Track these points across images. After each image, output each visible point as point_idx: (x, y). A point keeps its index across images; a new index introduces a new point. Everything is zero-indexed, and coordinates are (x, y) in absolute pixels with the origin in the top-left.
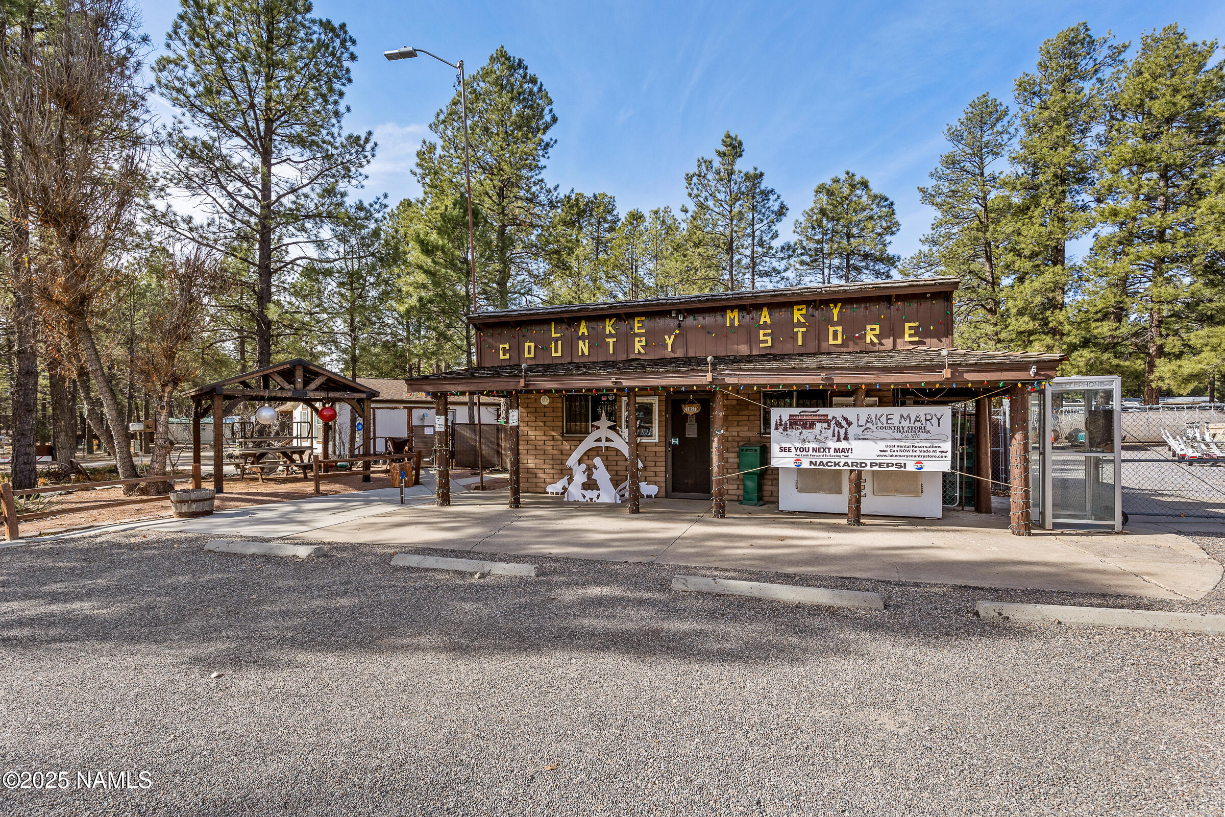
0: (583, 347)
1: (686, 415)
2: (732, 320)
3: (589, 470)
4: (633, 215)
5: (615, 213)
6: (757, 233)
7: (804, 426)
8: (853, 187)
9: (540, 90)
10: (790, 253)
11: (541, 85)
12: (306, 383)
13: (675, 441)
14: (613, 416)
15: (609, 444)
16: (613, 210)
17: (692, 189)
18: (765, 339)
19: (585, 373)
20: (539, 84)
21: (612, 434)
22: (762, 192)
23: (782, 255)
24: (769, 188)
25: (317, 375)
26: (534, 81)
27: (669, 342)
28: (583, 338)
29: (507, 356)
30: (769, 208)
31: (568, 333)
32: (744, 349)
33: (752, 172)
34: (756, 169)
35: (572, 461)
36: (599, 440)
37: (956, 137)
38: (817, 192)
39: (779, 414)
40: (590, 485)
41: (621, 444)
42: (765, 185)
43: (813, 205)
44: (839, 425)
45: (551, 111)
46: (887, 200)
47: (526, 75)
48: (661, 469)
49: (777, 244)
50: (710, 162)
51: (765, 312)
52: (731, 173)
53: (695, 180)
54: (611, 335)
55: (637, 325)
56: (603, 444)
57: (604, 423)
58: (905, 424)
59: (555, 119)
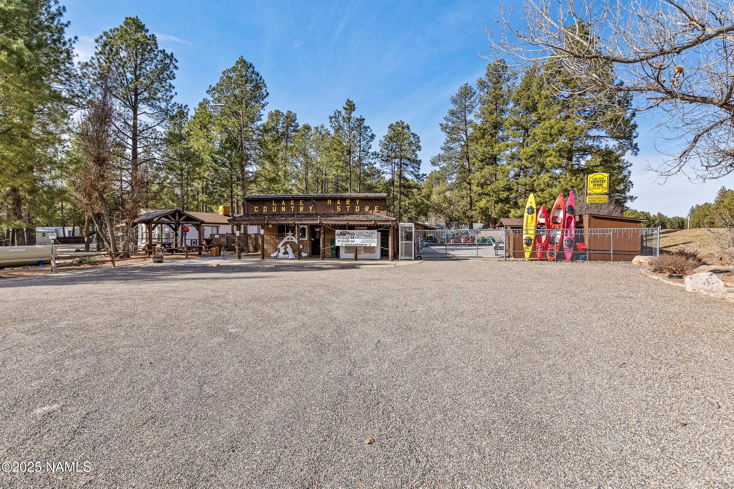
0: (283, 209)
1: (316, 231)
2: (329, 203)
3: (285, 249)
4: (306, 127)
5: (296, 122)
6: (362, 146)
7: (344, 235)
8: (403, 128)
9: (261, 79)
10: (376, 156)
11: (261, 77)
12: (180, 218)
13: (313, 239)
14: (293, 231)
15: (292, 240)
16: (295, 120)
17: (332, 123)
18: (339, 209)
19: (285, 219)
20: (260, 77)
21: (293, 237)
22: (365, 127)
23: (373, 157)
24: (367, 126)
25: (183, 215)
26: (258, 75)
27: (311, 208)
28: (283, 206)
29: (257, 211)
30: (367, 135)
31: (278, 204)
32: (333, 212)
33: (359, 117)
34: (361, 116)
35: (279, 246)
36: (289, 239)
37: (454, 101)
38: (389, 127)
39: (338, 231)
40: (286, 253)
41: (295, 240)
42: (366, 124)
43: (388, 133)
44: (352, 234)
45: (266, 90)
46: (416, 136)
47: (253, 71)
48: (308, 249)
49: (371, 151)
50: (340, 112)
51: (339, 201)
52: (349, 119)
53: (333, 119)
54: (292, 206)
55: (301, 203)
56: (290, 240)
57: (290, 233)
58: (367, 234)
59: (268, 94)
